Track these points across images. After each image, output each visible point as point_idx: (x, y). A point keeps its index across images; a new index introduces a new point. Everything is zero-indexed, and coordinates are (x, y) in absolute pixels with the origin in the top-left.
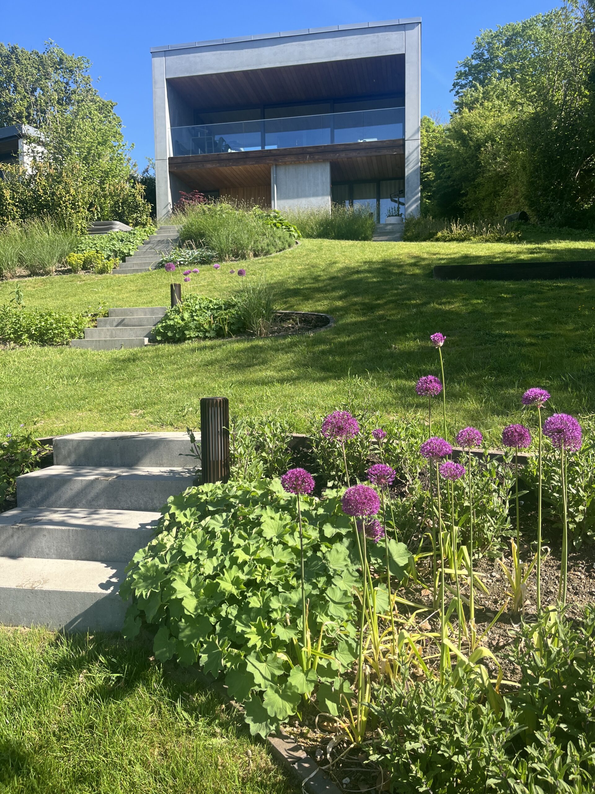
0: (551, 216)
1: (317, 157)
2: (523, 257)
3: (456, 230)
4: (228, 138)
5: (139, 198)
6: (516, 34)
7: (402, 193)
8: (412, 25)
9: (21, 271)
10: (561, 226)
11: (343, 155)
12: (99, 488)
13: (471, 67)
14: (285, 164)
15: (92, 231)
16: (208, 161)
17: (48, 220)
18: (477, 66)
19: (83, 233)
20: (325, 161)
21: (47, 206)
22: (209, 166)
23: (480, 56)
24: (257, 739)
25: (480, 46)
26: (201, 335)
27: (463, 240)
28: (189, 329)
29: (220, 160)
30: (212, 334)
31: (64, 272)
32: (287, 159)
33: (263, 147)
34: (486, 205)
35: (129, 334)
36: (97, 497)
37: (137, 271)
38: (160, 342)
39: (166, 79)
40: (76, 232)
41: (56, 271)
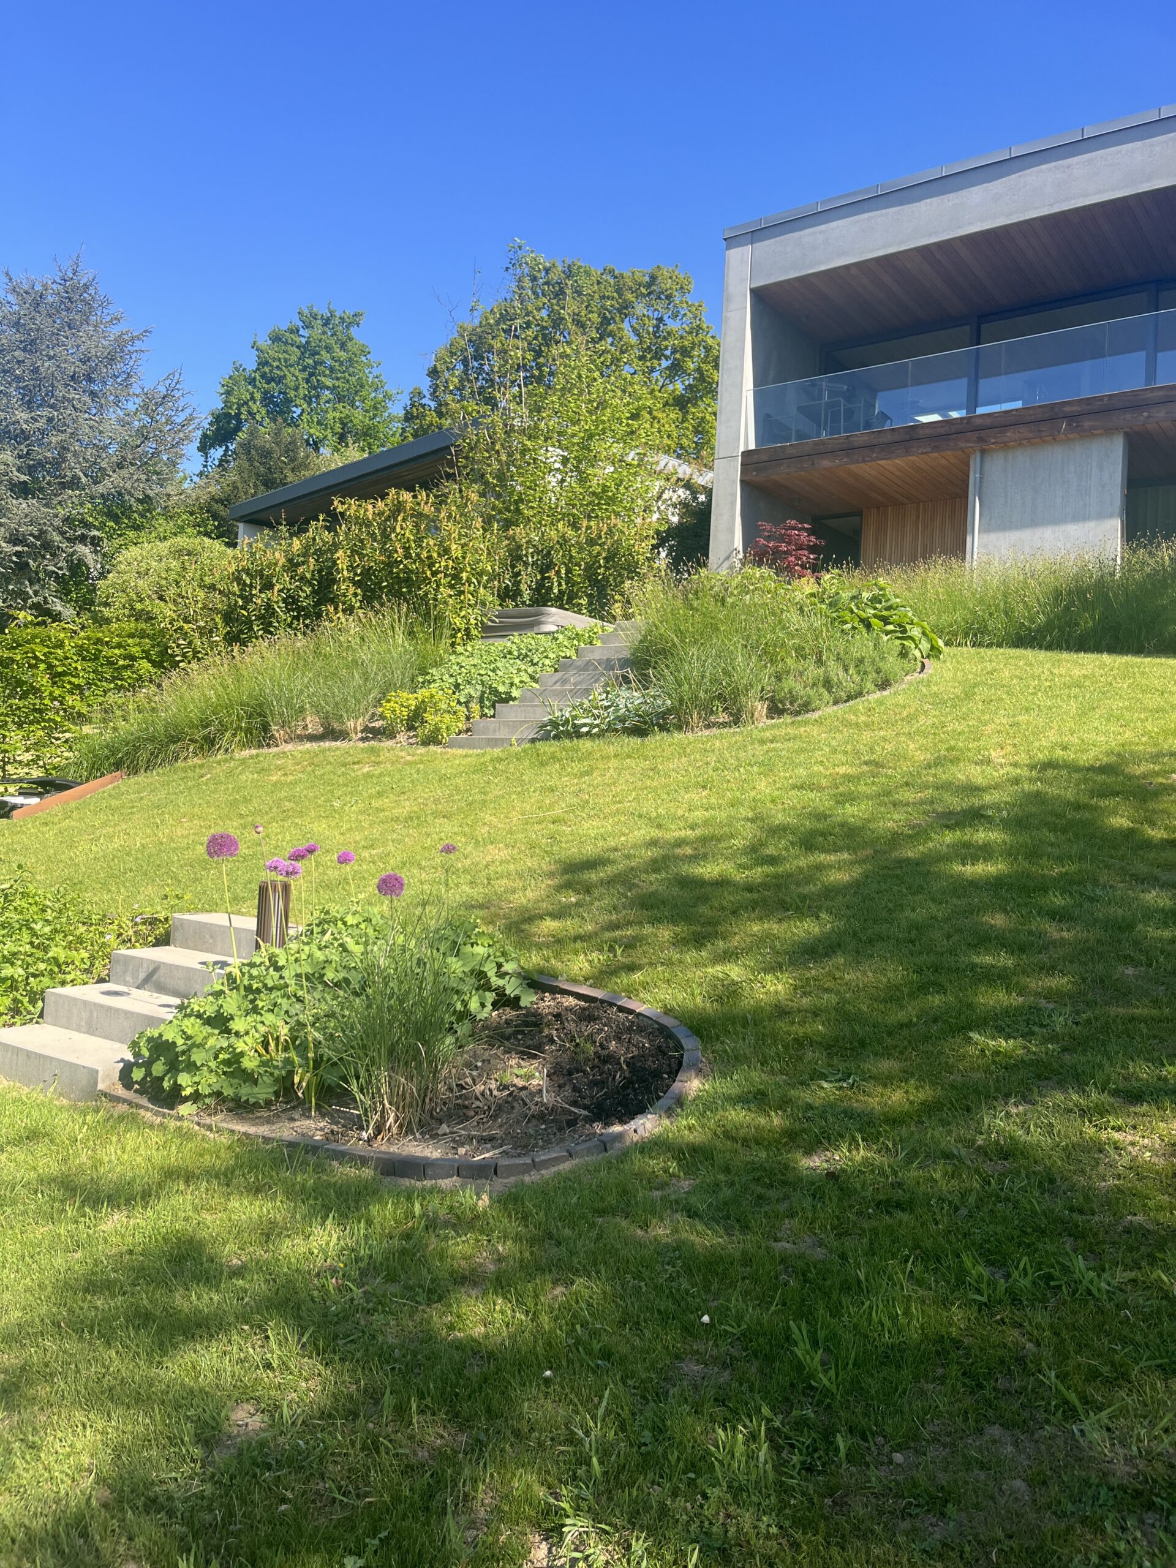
1: (1087, 424)
11: (1161, 413)
14: (1005, 446)
16: (825, 453)
19: (469, 637)
20: (1109, 432)
22: (826, 463)
33: (971, 410)
39: (751, 290)
40: (454, 636)
41: (366, 729)
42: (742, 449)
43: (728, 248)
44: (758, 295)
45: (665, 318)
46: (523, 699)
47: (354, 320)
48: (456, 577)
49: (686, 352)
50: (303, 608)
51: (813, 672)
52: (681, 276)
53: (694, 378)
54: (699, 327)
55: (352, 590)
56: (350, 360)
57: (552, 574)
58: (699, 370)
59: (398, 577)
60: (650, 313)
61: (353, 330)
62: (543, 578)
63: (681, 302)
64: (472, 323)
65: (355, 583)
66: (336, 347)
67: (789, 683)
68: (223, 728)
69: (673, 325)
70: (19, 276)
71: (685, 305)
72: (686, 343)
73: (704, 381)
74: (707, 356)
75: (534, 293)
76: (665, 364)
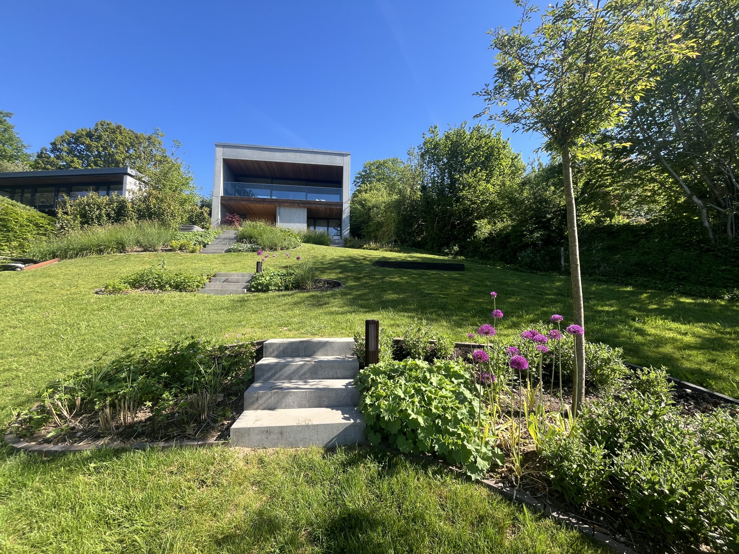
0: (407, 242)
1: (300, 205)
2: (409, 259)
3: (373, 245)
4: (254, 190)
5: (206, 214)
6: (381, 165)
7: (340, 225)
8: (347, 155)
9: (136, 248)
10: (411, 247)
11: (314, 206)
12: (306, 368)
13: (362, 175)
14: (284, 206)
15: (183, 230)
16: (243, 200)
17: (156, 221)
18: (364, 175)
19: (176, 230)
20: (304, 207)
21: (155, 214)
22: (244, 203)
23: (365, 171)
24: (477, 482)
25: (365, 167)
26: (277, 288)
27: (376, 250)
28: (271, 285)
29: (250, 201)
30: (283, 288)
31: (166, 251)
32: (286, 204)
33: (271, 196)
34: (373, 234)
35: (232, 287)
36: (305, 373)
37: (215, 253)
38: (253, 292)
40: (172, 230)
41: (161, 250)
42: (221, 195)
43: (217, 147)
44: (224, 160)
46: (211, 244)
68: (107, 247)
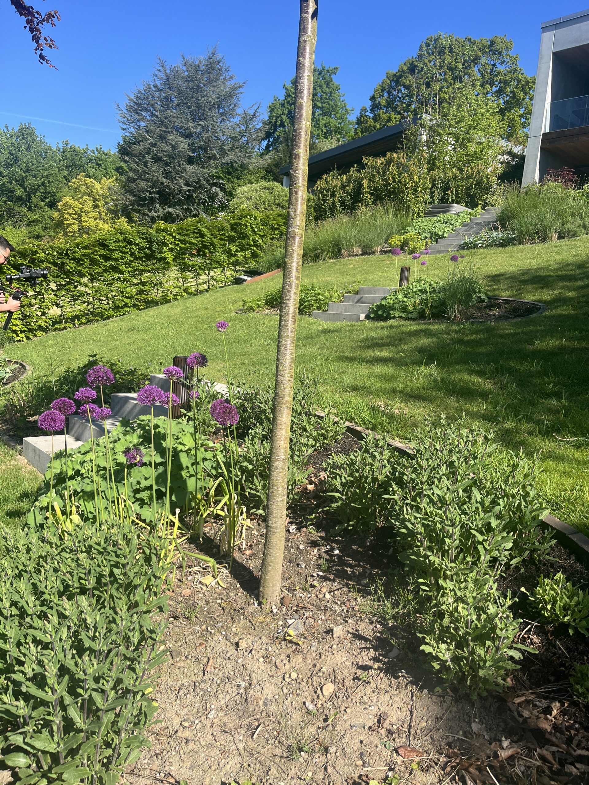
5: (492, 179)
19: (419, 216)
31: (386, 252)
35: (357, 311)
38: (373, 319)
39: (553, 53)
40: (413, 215)
41: (381, 251)
42: (542, 132)
43: (543, 32)
44: (556, 55)
45: (497, 64)
46: (449, 237)
47: (334, 71)
48: (415, 190)
49: (506, 83)
50: (347, 205)
51: (578, 222)
52: (508, 41)
53: (510, 97)
54: (516, 70)
55: (369, 197)
56: (331, 92)
57: (449, 192)
58: (513, 92)
59: (389, 190)
60: (489, 62)
61: (333, 76)
62: (445, 194)
63: (506, 55)
64: (394, 70)
65: (370, 193)
66: (324, 86)
67: (567, 226)
68: (323, 251)
69: (501, 68)
70: (188, 58)
71: (508, 57)
72: (508, 78)
73: (515, 98)
74: (517, 85)
75: (428, 53)
76: (495, 89)
